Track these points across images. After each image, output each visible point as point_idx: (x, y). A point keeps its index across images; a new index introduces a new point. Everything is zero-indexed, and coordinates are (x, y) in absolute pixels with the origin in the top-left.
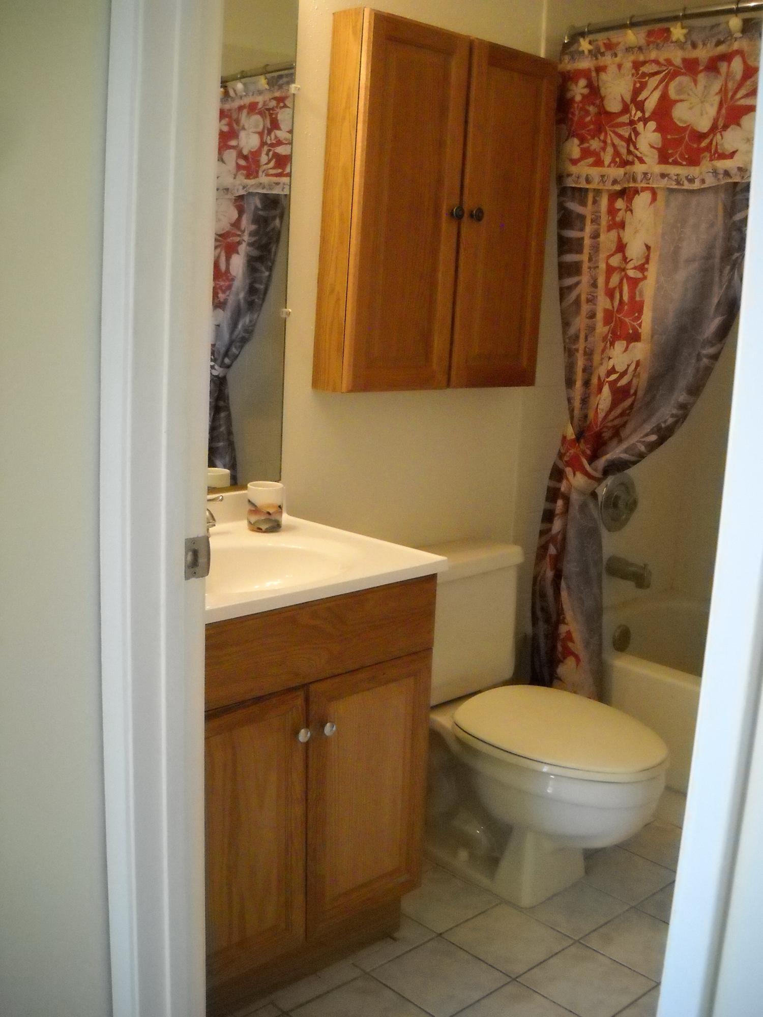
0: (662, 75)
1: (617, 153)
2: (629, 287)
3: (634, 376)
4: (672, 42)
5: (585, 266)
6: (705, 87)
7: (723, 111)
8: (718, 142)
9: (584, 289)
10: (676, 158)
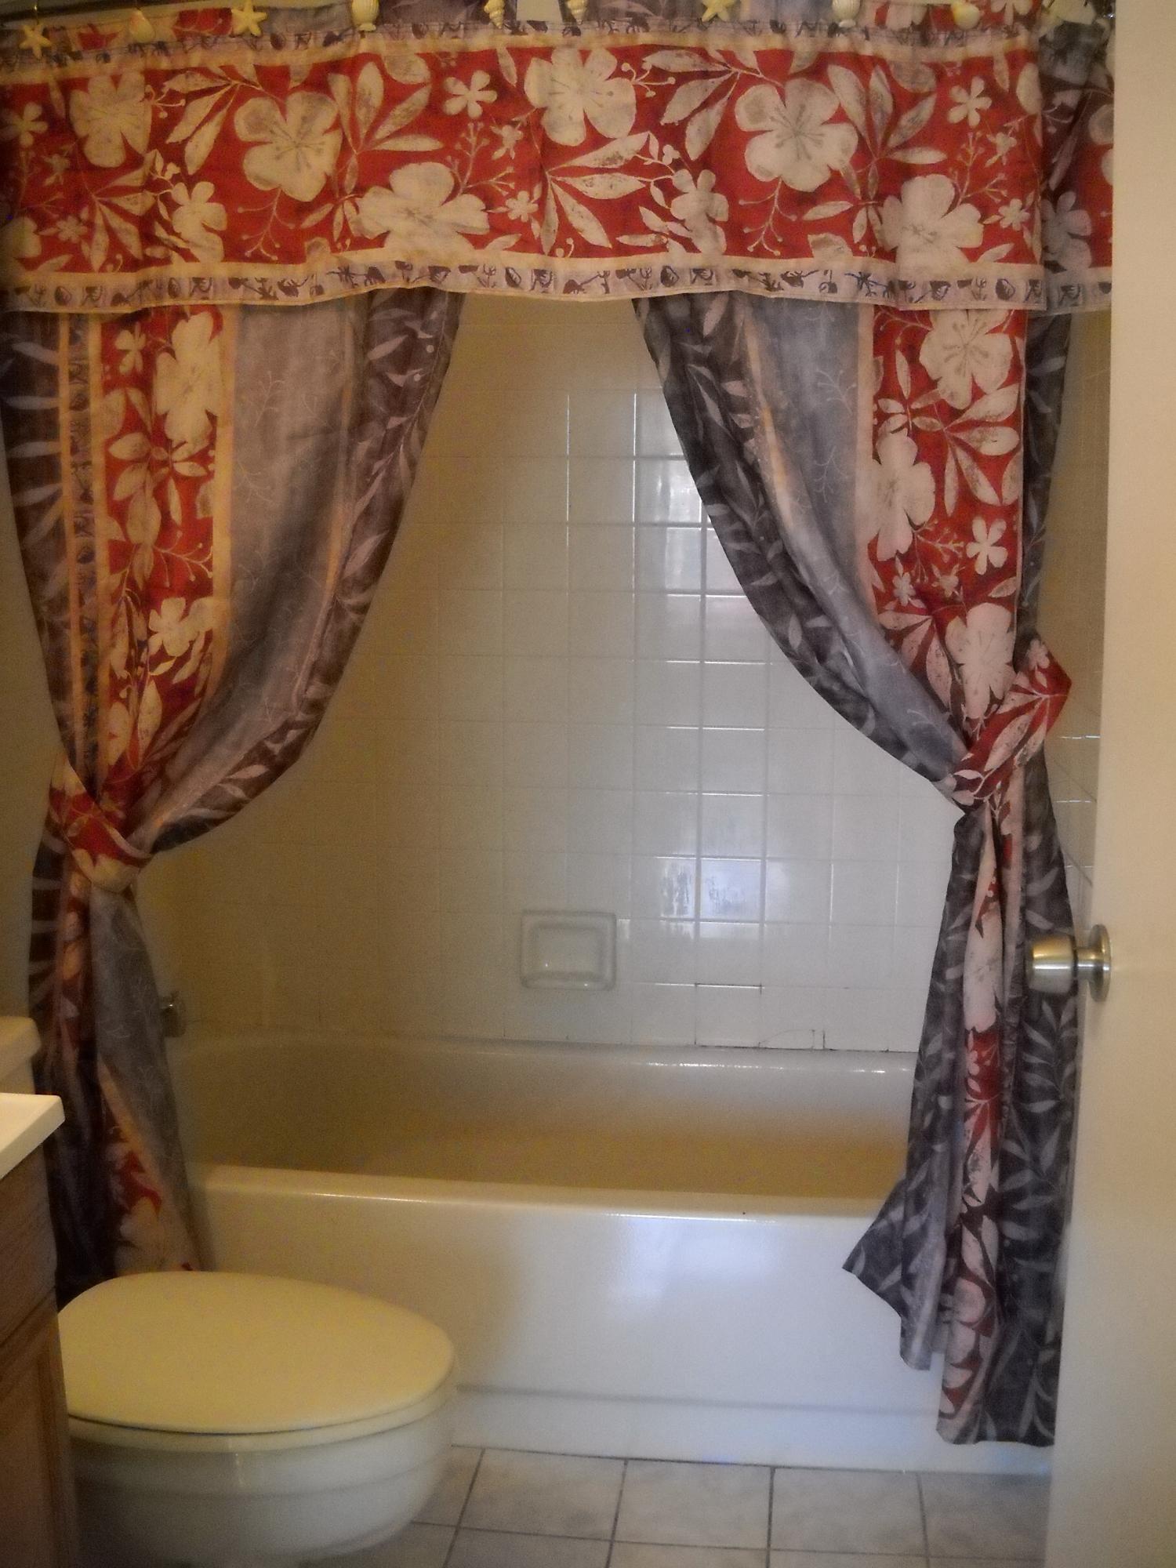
0: (217, 96)
1: (115, 244)
2: (181, 492)
3: (201, 661)
4: (232, 36)
5: (66, 461)
6: (304, 119)
7: (353, 161)
8: (348, 216)
9: (67, 506)
10: (258, 250)
